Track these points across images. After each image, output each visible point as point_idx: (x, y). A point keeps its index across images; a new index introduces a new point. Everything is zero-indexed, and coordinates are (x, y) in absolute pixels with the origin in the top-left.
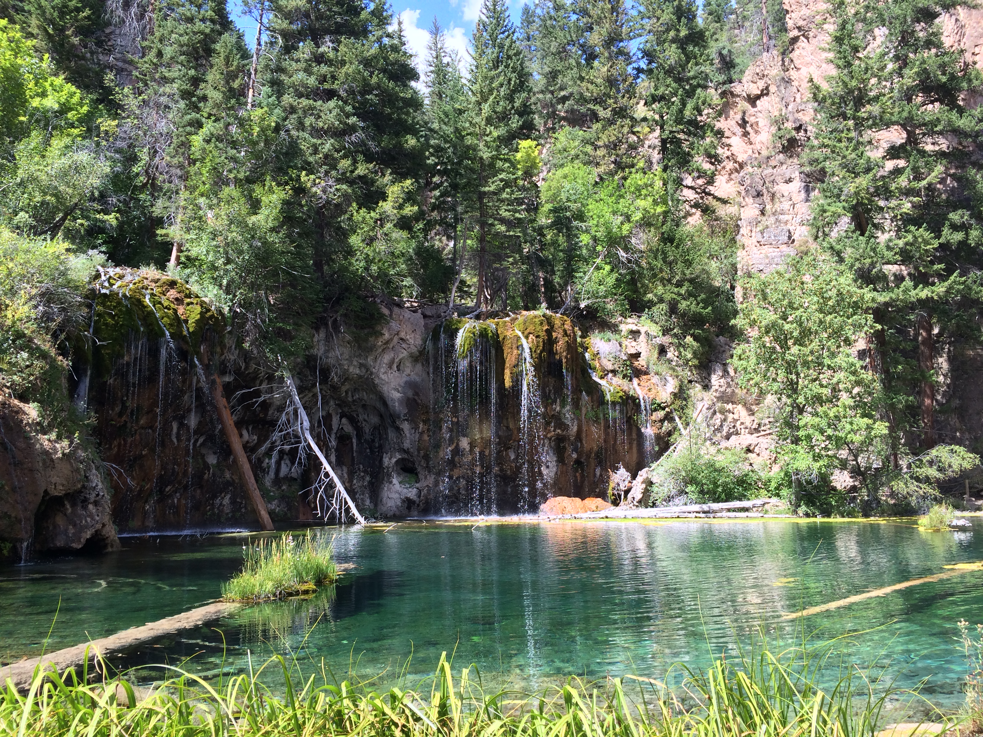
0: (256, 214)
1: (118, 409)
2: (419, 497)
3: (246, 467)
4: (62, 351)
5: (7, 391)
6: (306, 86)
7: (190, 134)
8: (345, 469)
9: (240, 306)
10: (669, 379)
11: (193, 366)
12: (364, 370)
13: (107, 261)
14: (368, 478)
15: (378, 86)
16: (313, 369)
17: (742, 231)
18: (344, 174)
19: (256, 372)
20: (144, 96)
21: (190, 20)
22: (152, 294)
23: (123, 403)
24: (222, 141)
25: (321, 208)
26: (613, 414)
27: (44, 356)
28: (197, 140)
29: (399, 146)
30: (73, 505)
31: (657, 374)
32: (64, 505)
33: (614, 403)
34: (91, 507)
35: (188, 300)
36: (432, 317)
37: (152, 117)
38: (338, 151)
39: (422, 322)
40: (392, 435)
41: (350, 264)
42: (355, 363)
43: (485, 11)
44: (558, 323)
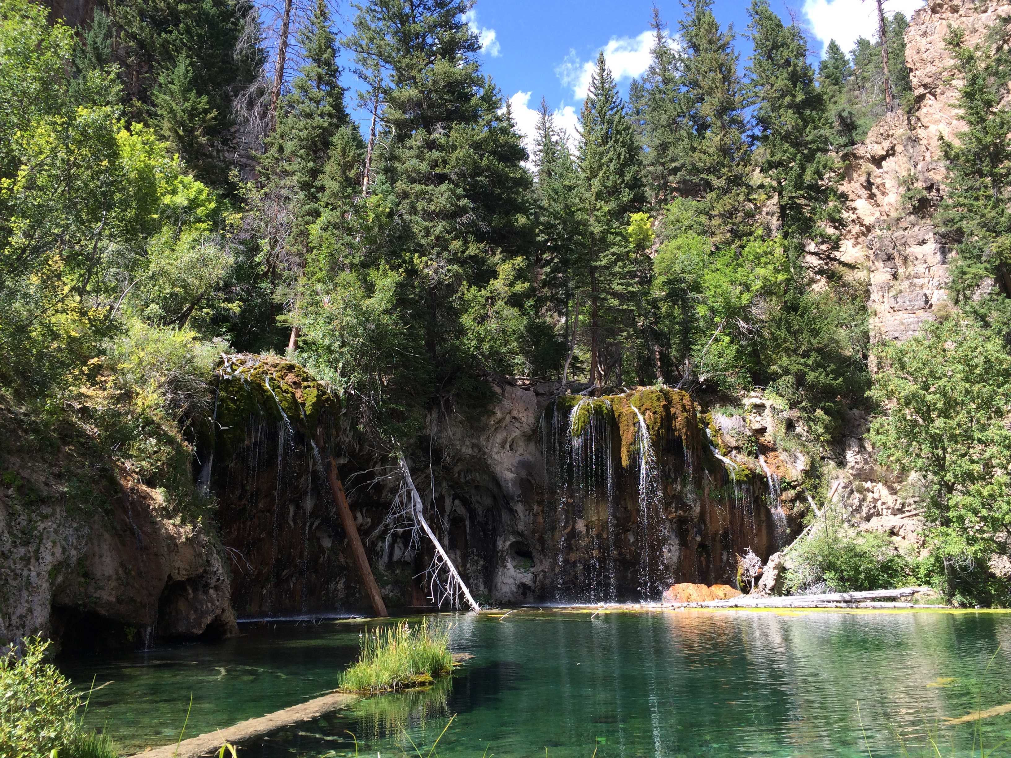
0: (371, 297)
1: (238, 493)
2: (535, 582)
3: (361, 550)
4: (188, 436)
5: (136, 476)
6: (418, 172)
7: (308, 223)
8: (458, 553)
9: (354, 388)
10: (799, 455)
11: (310, 448)
12: (476, 450)
13: (230, 347)
14: (481, 562)
15: (488, 168)
16: (426, 450)
17: (873, 297)
18: (455, 254)
19: (370, 453)
20: (266, 189)
21: (309, 116)
22: (272, 379)
23: (243, 486)
24: (339, 228)
25: (433, 289)
26: (739, 494)
27: (171, 441)
28: (315, 229)
29: (510, 225)
30: (195, 590)
31: (785, 450)
32: (186, 590)
33: (739, 482)
34: (211, 591)
35: (306, 384)
36: (545, 394)
37: (273, 208)
38: (449, 233)
39: (534, 399)
40: (505, 517)
41: (462, 343)
42: (468, 443)
43: (593, 89)
44: (676, 398)
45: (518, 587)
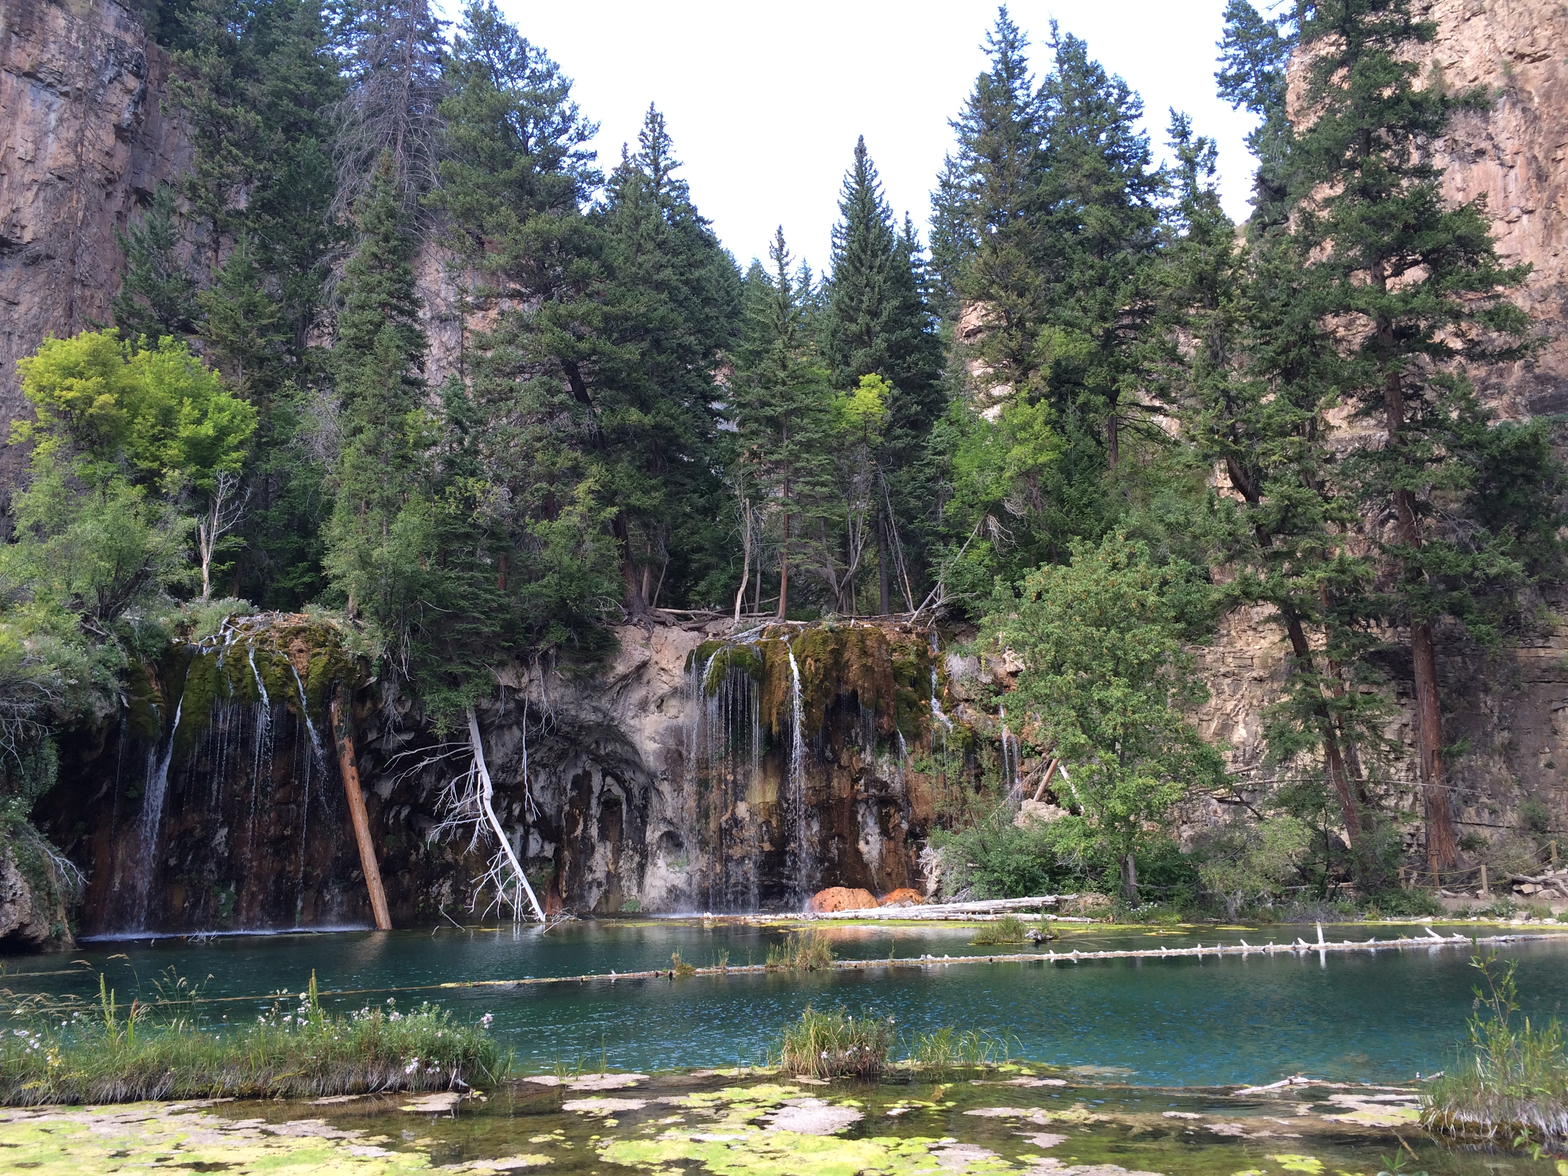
8: (609, 846)
12: (601, 716)
35: (317, 650)
38: (537, 440)
40: (654, 800)
42: (585, 707)
44: (853, 639)
45: (670, 891)
